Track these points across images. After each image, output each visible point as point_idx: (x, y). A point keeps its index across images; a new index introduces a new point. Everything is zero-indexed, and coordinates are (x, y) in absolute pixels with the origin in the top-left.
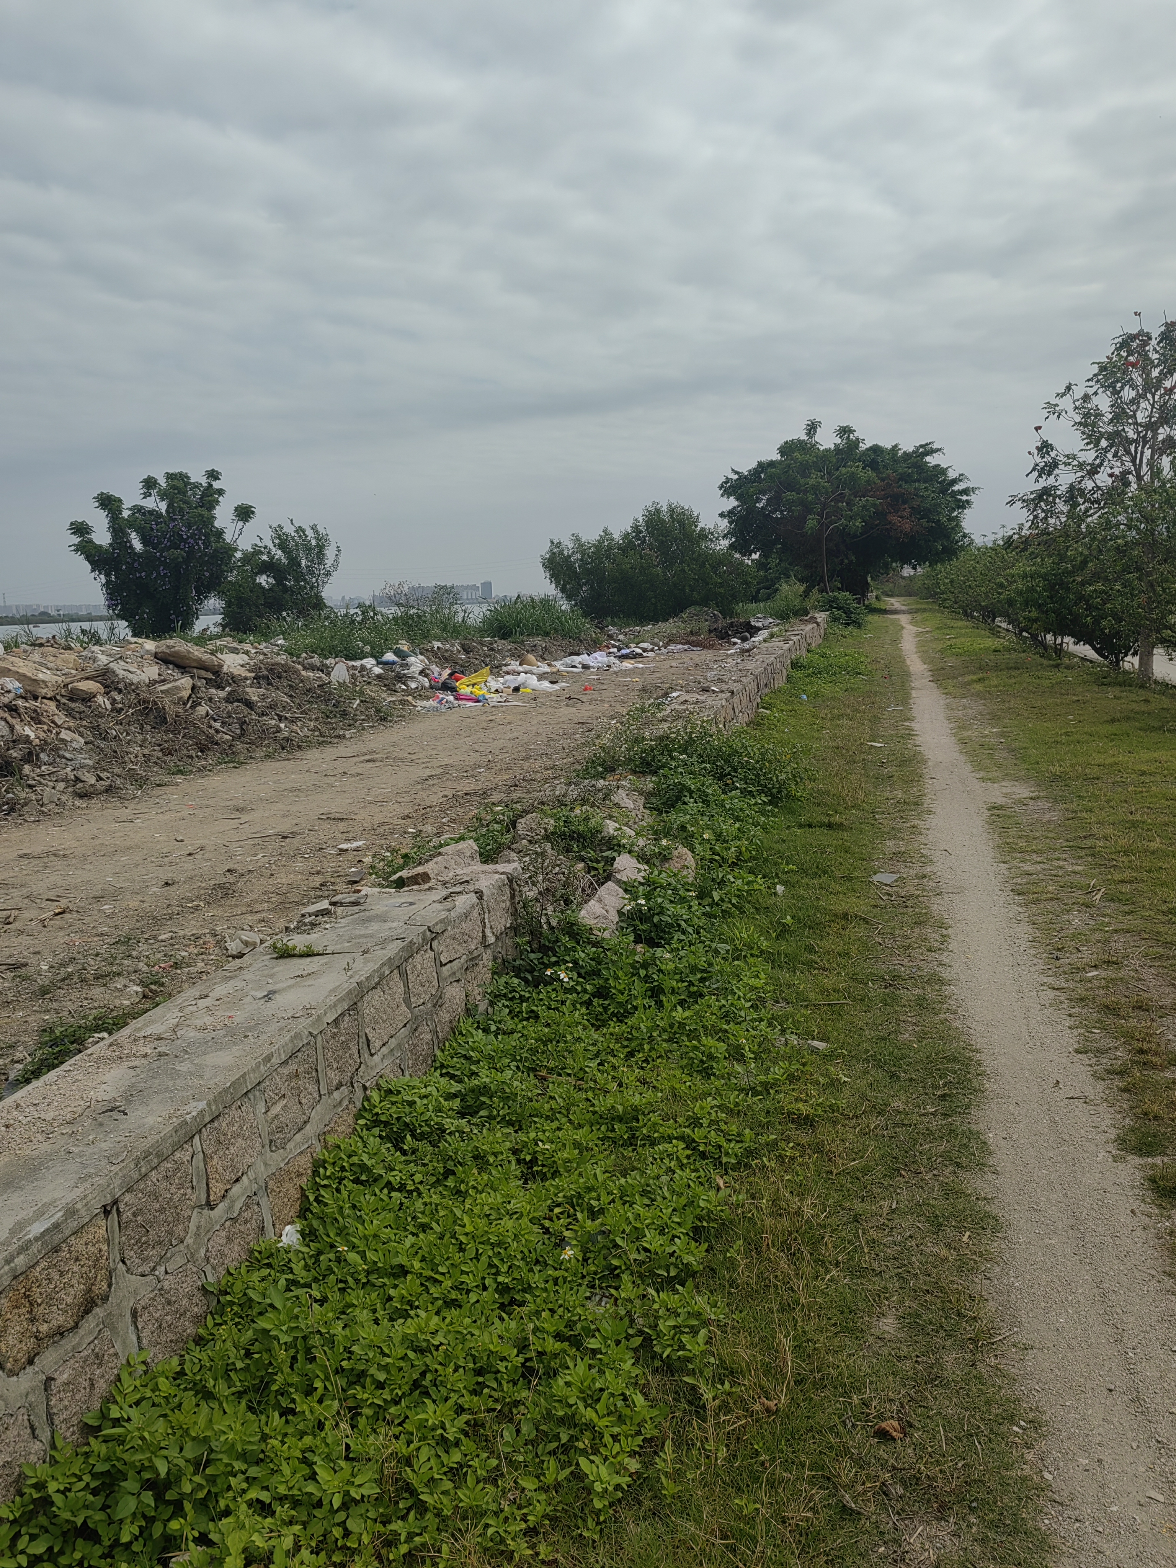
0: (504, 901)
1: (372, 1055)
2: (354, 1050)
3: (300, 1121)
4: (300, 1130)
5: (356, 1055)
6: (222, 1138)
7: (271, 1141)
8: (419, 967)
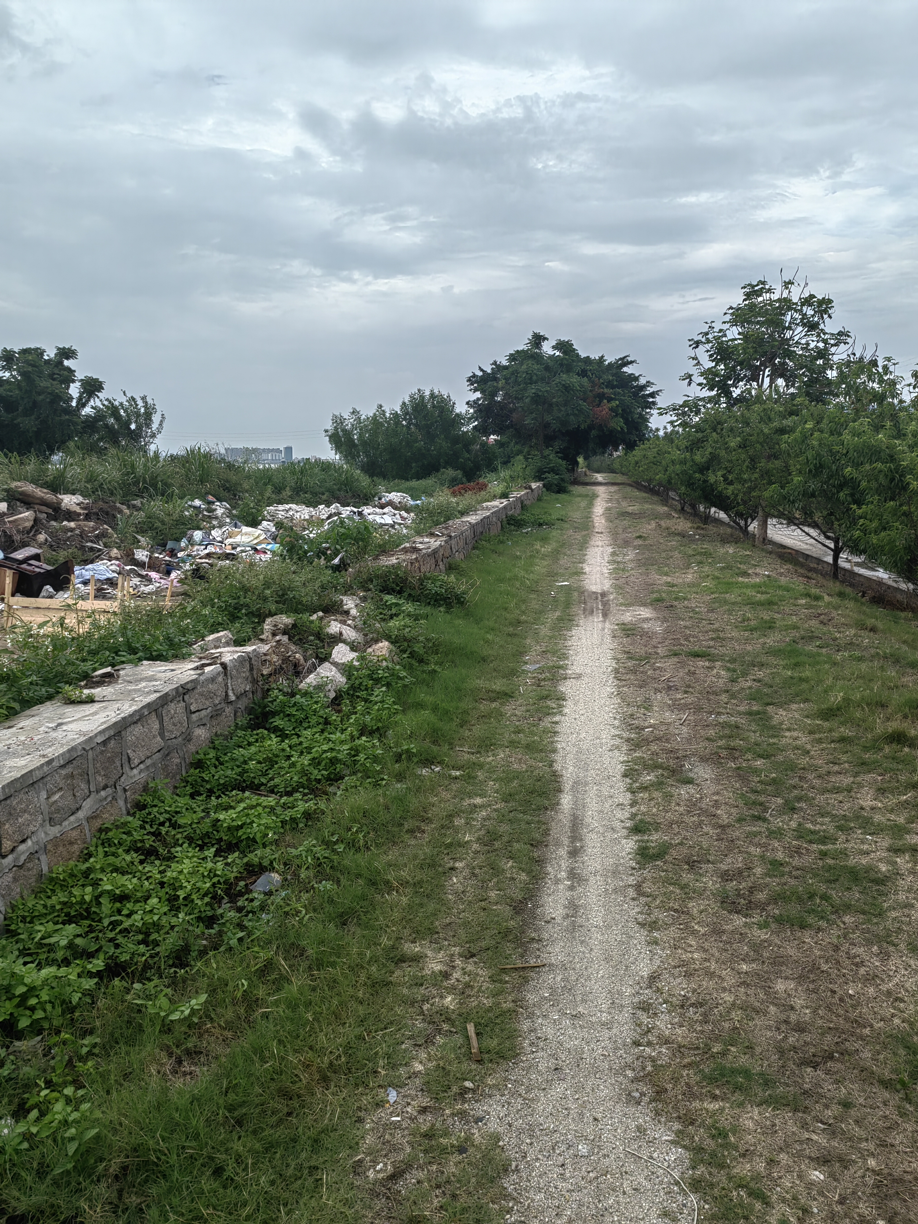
0: (244, 672)
1: (132, 769)
2: (118, 764)
3: (73, 807)
4: (73, 814)
5: (119, 768)
6: (13, 812)
7: (50, 819)
8: (173, 712)
